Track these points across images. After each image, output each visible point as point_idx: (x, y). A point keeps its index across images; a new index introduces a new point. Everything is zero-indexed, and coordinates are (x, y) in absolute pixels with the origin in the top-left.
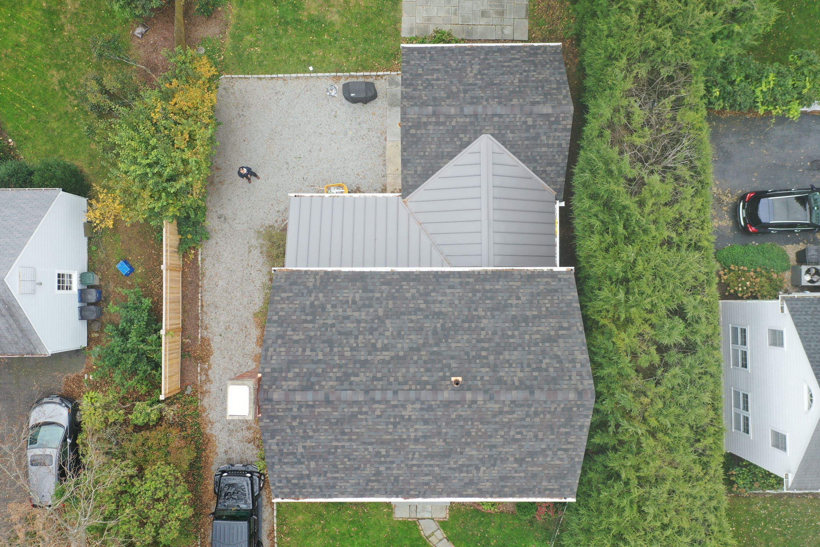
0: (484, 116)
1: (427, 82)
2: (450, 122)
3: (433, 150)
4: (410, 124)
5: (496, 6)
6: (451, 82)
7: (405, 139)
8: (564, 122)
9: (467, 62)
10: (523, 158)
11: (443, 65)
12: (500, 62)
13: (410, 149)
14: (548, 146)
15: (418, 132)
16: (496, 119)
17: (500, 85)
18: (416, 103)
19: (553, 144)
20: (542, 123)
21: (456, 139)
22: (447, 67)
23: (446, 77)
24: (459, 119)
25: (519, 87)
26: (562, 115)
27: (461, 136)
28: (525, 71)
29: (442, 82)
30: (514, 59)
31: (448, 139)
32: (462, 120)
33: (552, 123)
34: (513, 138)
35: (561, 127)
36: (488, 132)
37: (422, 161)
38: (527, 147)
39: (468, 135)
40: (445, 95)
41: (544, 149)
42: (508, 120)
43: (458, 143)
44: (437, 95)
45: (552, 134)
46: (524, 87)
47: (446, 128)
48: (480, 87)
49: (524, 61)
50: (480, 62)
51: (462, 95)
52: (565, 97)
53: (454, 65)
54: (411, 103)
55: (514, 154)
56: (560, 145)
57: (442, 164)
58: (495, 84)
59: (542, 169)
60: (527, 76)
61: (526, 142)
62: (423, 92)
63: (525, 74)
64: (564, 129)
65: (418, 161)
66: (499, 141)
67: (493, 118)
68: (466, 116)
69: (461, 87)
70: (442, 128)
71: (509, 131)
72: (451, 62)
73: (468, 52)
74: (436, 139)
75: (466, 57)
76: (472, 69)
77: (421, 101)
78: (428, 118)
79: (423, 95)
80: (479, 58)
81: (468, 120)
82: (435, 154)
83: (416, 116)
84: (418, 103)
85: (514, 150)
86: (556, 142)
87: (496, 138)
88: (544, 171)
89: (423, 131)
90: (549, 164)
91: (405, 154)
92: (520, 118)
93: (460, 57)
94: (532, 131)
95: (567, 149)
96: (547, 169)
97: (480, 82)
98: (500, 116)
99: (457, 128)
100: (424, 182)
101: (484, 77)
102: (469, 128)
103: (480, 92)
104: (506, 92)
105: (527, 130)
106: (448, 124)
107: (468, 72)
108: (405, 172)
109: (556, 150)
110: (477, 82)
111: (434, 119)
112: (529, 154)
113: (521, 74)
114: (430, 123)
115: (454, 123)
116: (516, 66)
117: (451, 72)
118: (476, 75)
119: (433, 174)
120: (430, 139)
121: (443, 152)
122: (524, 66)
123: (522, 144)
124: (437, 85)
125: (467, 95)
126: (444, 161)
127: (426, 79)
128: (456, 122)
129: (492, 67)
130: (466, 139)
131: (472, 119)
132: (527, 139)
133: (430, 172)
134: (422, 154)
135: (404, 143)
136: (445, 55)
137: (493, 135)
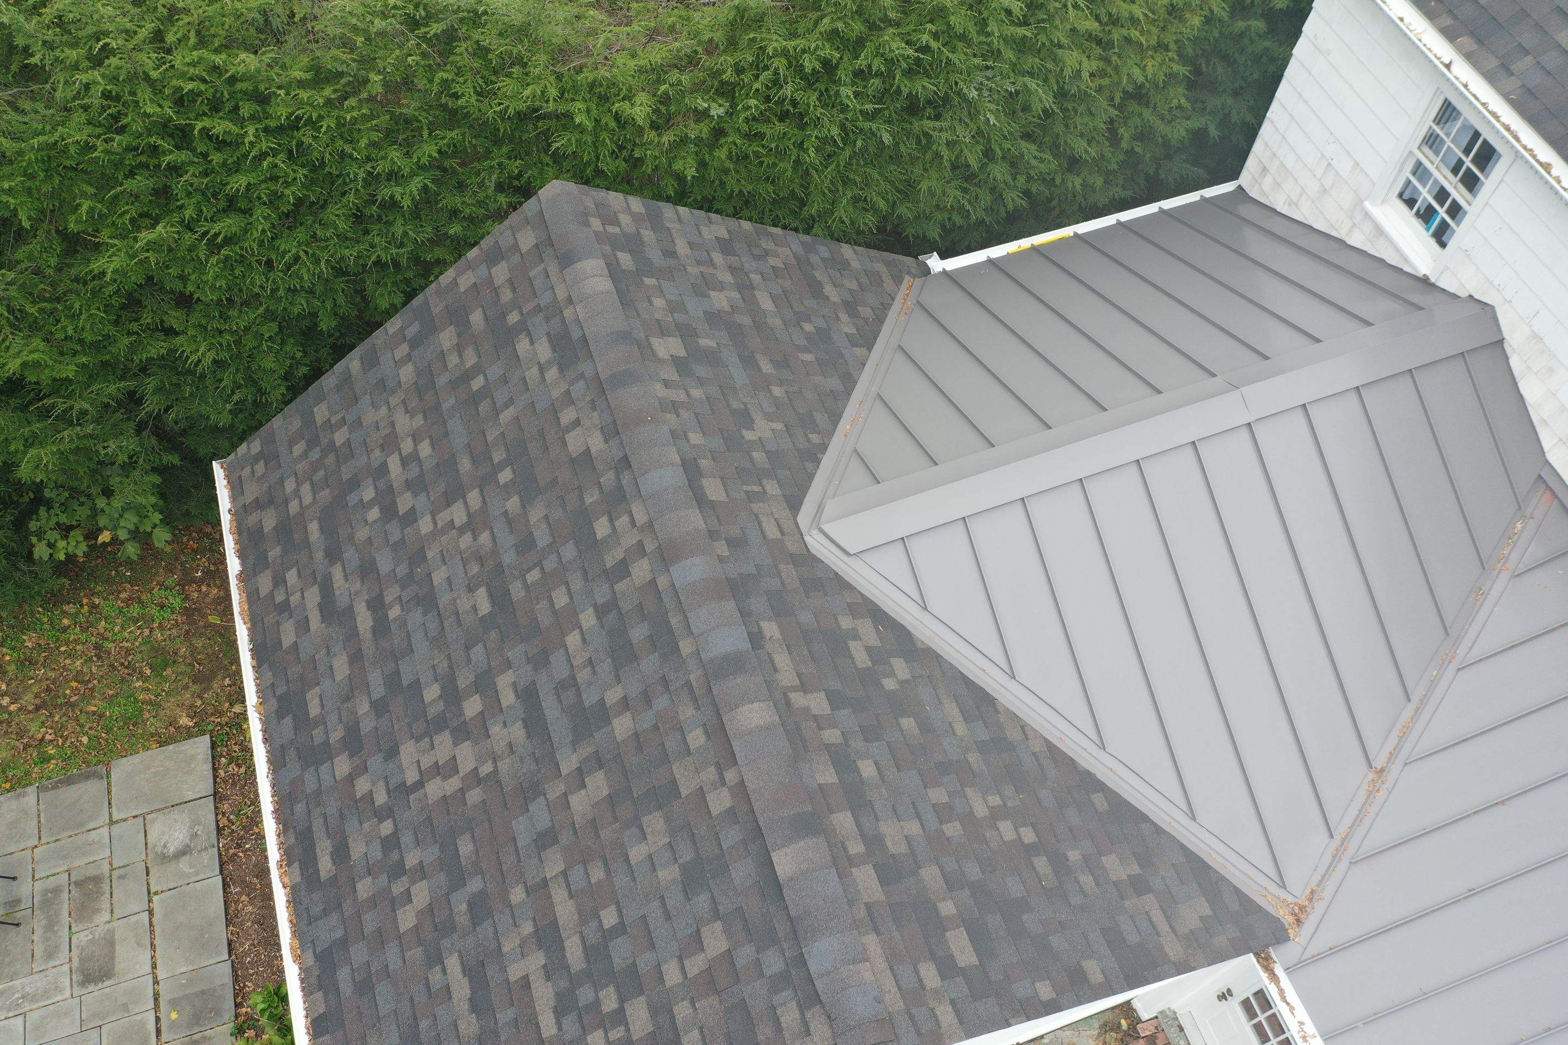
0: (722, 548)
1: (585, 995)
2: (820, 723)
3: (995, 800)
4: (929, 974)
5: (50, 927)
6: (546, 839)
7: (1021, 989)
8: (625, 219)
9: (387, 828)
10: (833, 383)
11: (435, 959)
12: (356, 658)
13: (1057, 942)
14: (745, 288)
15: (947, 908)
16: (713, 490)
17: (499, 570)
18: (780, 982)
19: (732, 269)
20: (658, 302)
21: (889, 684)
22: (447, 928)
23: (517, 895)
24: (787, 677)
25: (486, 481)
26: (596, 224)
27: (861, 658)
28: (389, 512)
29: (559, 894)
30: (328, 608)
31: (908, 723)
32: (782, 660)
33: (644, 267)
34: (769, 417)
35: (647, 234)
36: (788, 525)
37: (1074, 855)
38: (782, 363)
39: (846, 623)
40: (655, 823)
41: (766, 304)
42: (695, 438)
43: (900, 667)
44: (668, 874)
45: (693, 270)
46: (480, 456)
47: (857, 744)
48: (540, 661)
49: (333, 555)
50: (376, 762)
51: (622, 726)
52: (494, 257)
53: (421, 894)
54: (790, 1016)
55: (835, 418)
56: (726, 247)
57: (1037, 746)
58: (500, 598)
59: (844, 317)
60: (416, 486)
61: (767, 368)
62: (672, 975)
63: (405, 503)
64: (655, 222)
65: (1086, 880)
66: (811, 477)
67: (713, 505)
68: (756, 639)
69: (568, 762)
70: (867, 769)
71: (749, 435)
72: (407, 919)
73: (325, 865)
74: (938, 795)
75: (357, 849)
76: (437, 770)
77: (745, 954)
78: (852, 862)
79: (695, 965)
80: (351, 779)
81: (770, 629)
82: (1009, 790)
83: (872, 942)
84: (773, 963)
85: (821, 419)
86: (717, 257)
87: (803, 489)
88: (850, 307)
89: (930, 874)
90: (816, 289)
91: (1093, 970)
92: (667, 384)
93: (365, 888)
94: (706, 342)
95: (732, 222)
96: (835, 298)
97: (504, 682)
98: (691, 470)
99: (835, 685)
100: (1159, 830)
101: (464, 679)
102: (805, 618)
103: (573, 639)
104: (536, 514)
105: (712, 358)
106: (832, 735)
107: (453, 784)
108: (1173, 949)
109: (749, 264)
110: (508, 698)
111: (843, 821)
112: (808, 357)
113: (411, 517)
114: (874, 841)
115: (818, 703)
116: (367, 570)
117: (475, 885)
118: (462, 733)
119: (1100, 787)
120: (953, 829)
121: (982, 747)
122: (362, 534)
123: (781, 383)
124: (588, 914)
125: (613, 696)
126: (1014, 735)
127: (559, 1013)
128: (804, 688)
129: (393, 681)
130: (869, 633)
131: (758, 604)
132: (748, 361)
133: (1098, 800)
134: (1041, 863)
135: (1045, 991)
136: (365, 987)
137: (795, 504)
